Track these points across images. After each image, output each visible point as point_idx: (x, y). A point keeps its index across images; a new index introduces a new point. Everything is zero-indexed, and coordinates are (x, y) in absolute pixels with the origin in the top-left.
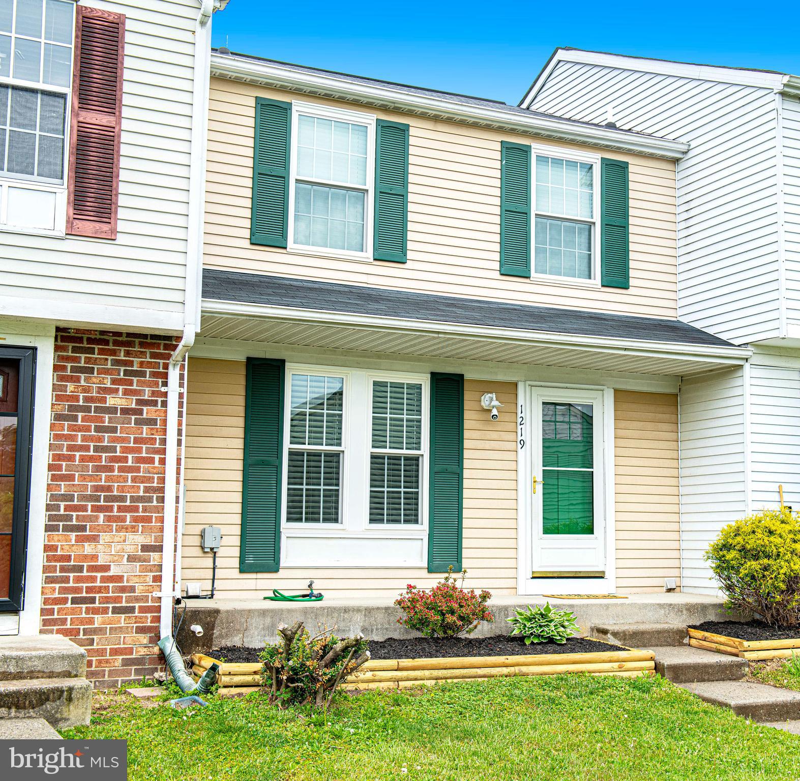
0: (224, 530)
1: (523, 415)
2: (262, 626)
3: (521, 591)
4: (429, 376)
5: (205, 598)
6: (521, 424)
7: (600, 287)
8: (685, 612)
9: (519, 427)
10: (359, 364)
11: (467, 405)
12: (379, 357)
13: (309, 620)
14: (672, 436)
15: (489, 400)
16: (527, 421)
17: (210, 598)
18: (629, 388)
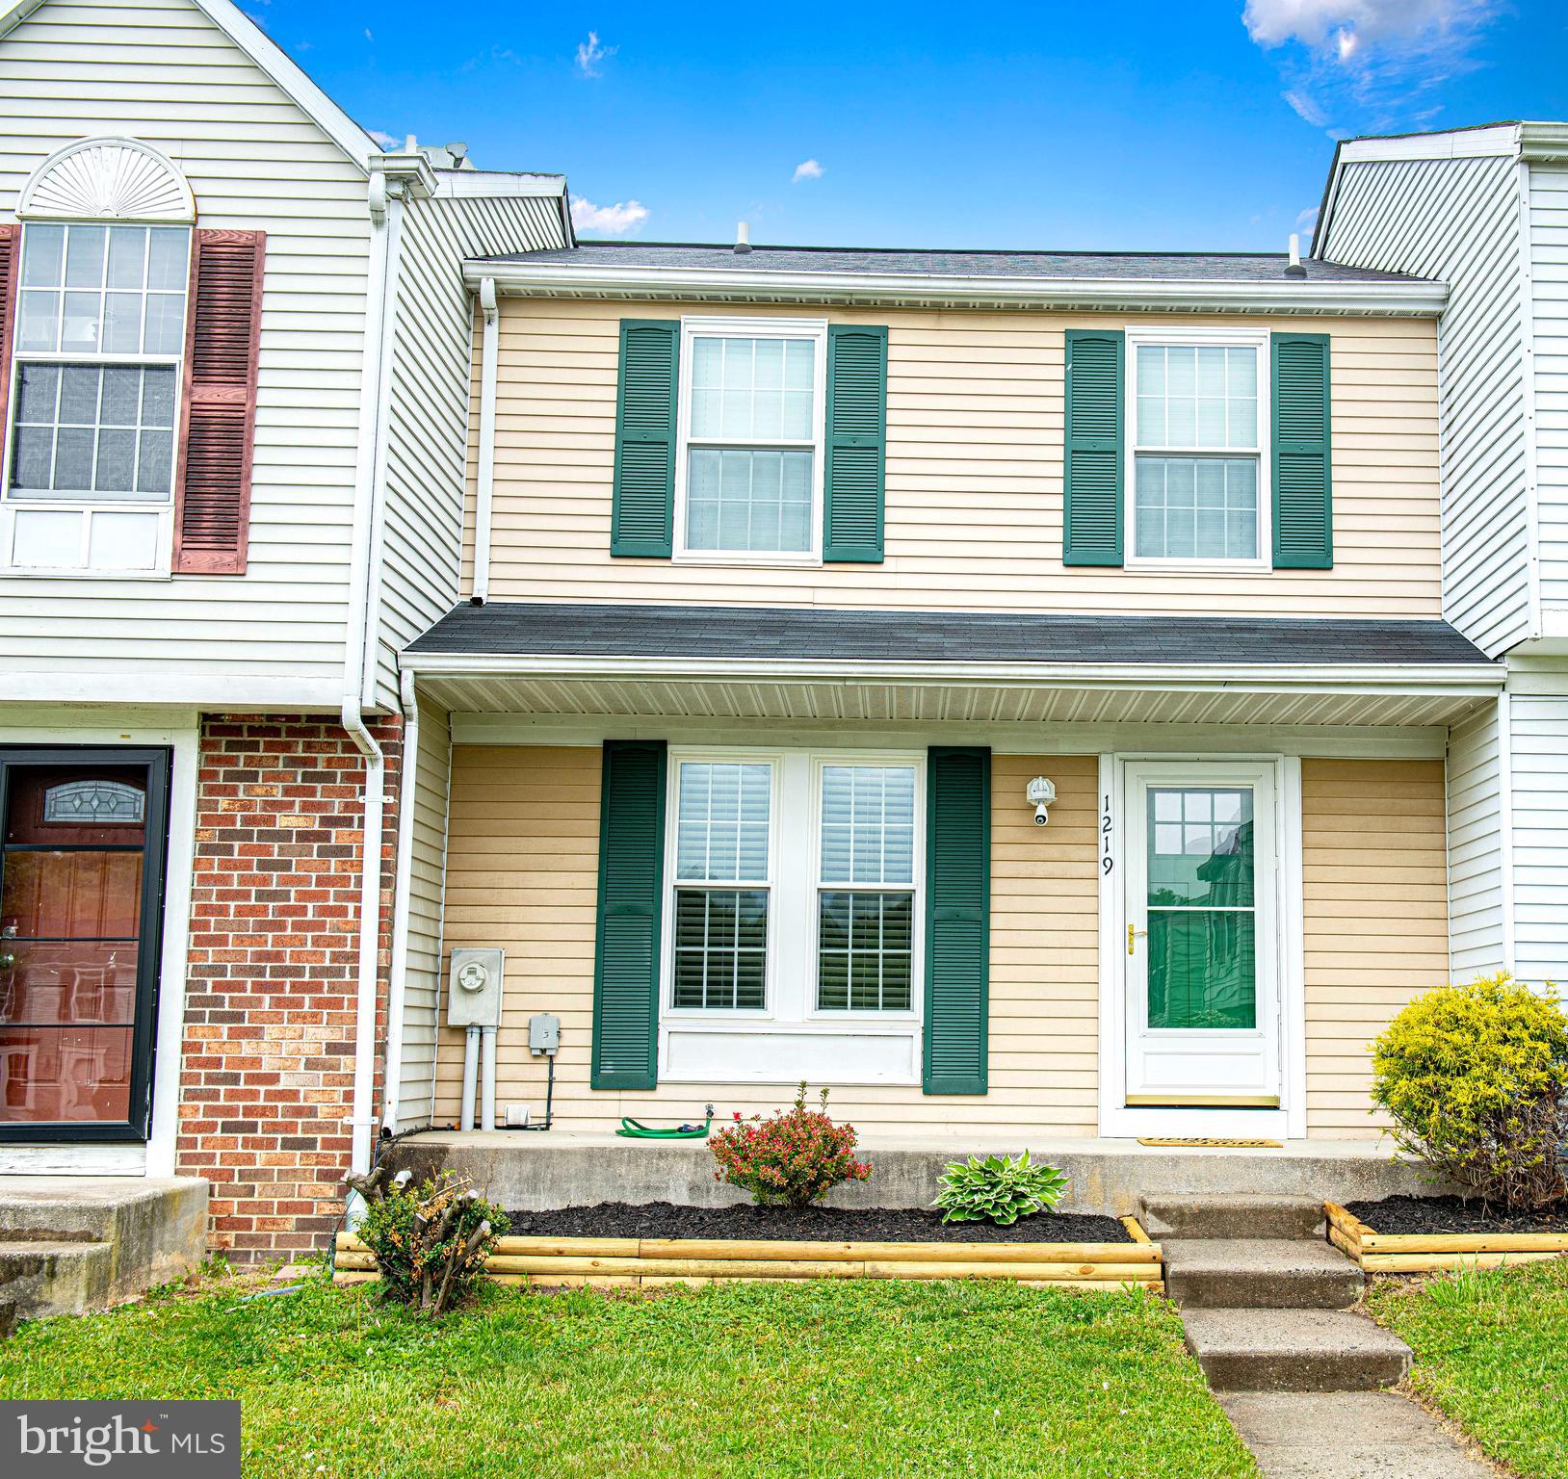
0: (567, 1020)
1: (1108, 814)
2: (516, 1176)
3: (1104, 1130)
4: (925, 753)
5: (535, 1129)
6: (1105, 831)
7: (1270, 570)
8: (1348, 1175)
9: (1103, 835)
10: (797, 740)
11: (997, 801)
12: (832, 726)
13: (598, 1169)
14: (1434, 840)
15: (1041, 789)
16: (1116, 824)
17: (542, 1129)
18: (1335, 753)
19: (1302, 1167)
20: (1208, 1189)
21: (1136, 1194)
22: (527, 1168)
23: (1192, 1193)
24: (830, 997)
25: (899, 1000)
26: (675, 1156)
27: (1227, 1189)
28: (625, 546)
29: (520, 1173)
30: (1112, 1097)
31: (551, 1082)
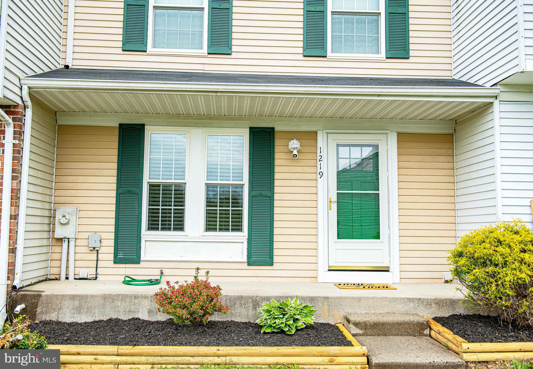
0: (104, 236)
1: (321, 154)
3: (320, 279)
4: (248, 130)
5: (91, 280)
6: (320, 161)
7: (385, 59)
8: (433, 305)
9: (319, 163)
10: (197, 124)
11: (277, 149)
12: (211, 119)
14: (450, 165)
15: (294, 144)
16: (324, 158)
17: (94, 280)
18: (410, 131)
19: (413, 302)
20: (373, 312)
21: (342, 313)
22: (77, 303)
23: (366, 313)
24: (210, 227)
25: (238, 228)
26: (142, 298)
27: (381, 311)
28: (128, 47)
29: (73, 306)
30: (322, 267)
31: (97, 261)
